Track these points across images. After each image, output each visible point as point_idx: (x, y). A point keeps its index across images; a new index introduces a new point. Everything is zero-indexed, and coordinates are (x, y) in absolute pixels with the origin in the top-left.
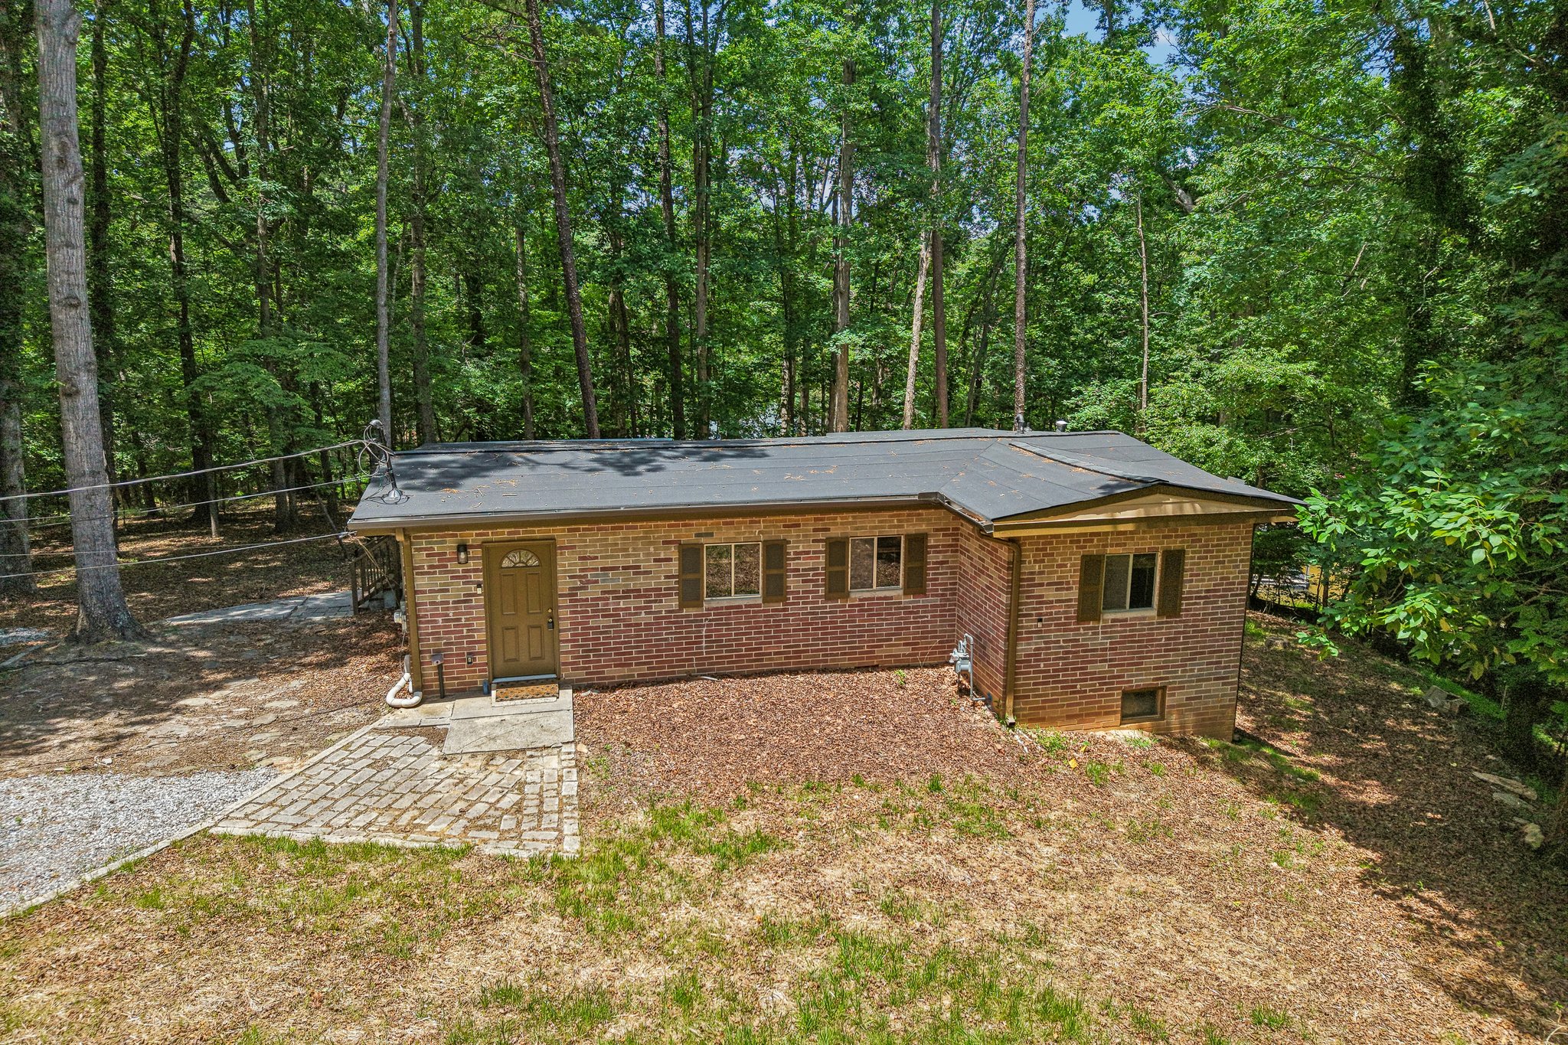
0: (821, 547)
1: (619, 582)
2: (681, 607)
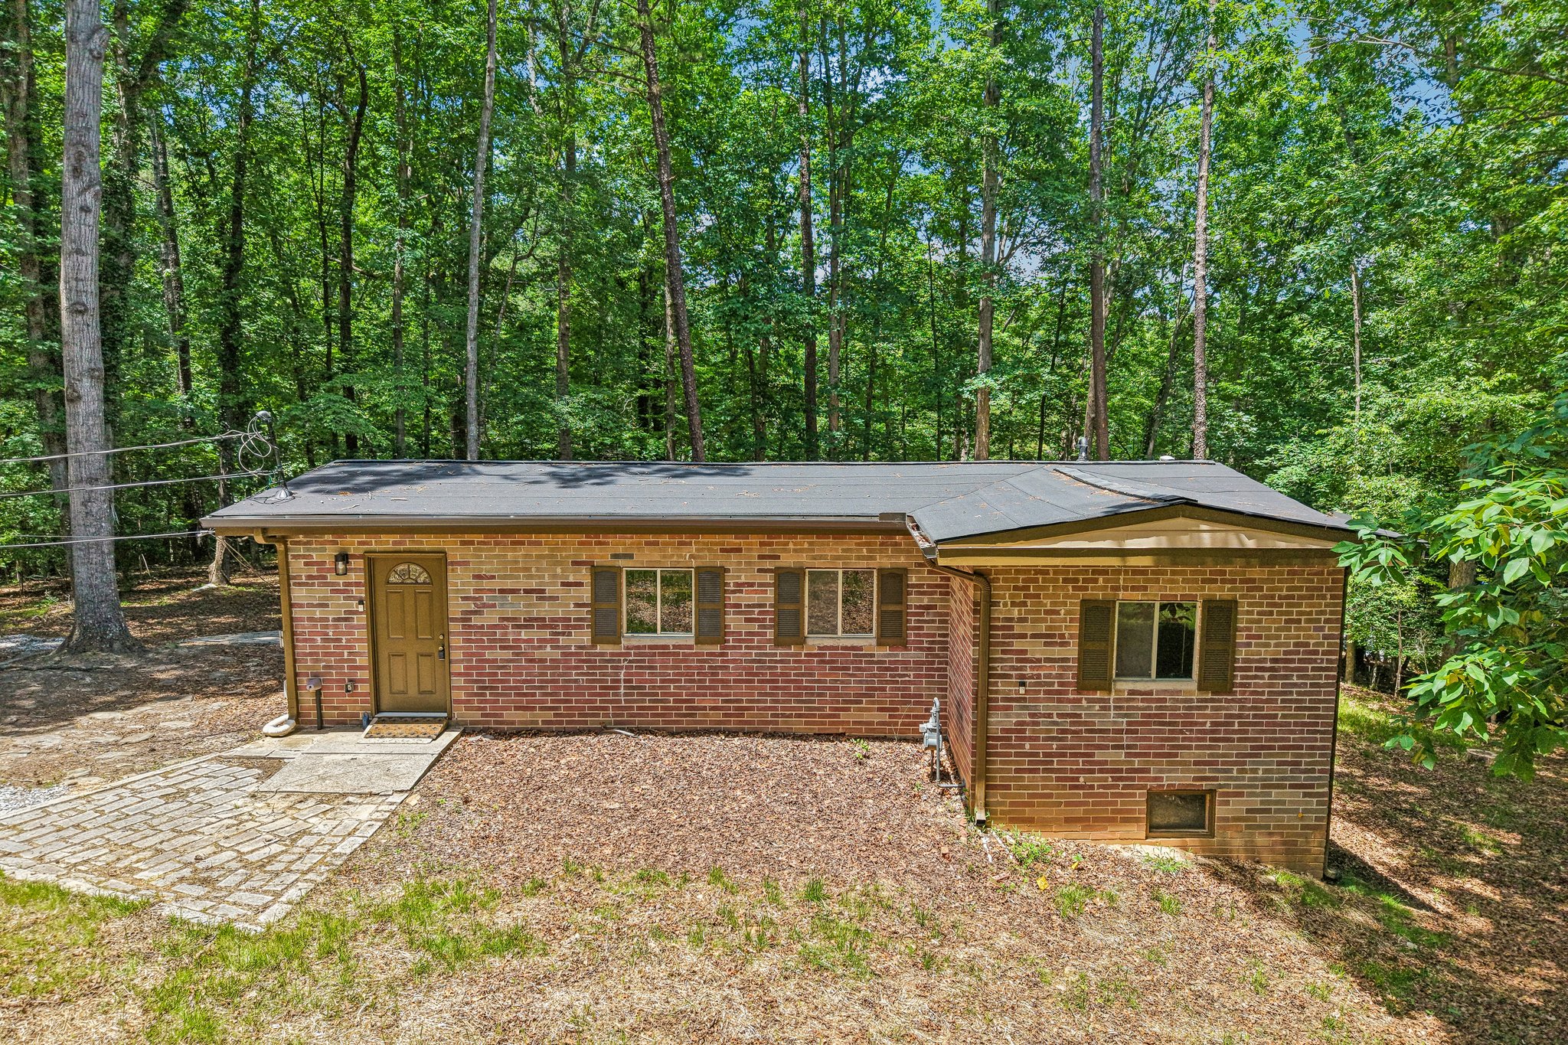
0: (769, 578)
1: (518, 607)
2: (595, 642)
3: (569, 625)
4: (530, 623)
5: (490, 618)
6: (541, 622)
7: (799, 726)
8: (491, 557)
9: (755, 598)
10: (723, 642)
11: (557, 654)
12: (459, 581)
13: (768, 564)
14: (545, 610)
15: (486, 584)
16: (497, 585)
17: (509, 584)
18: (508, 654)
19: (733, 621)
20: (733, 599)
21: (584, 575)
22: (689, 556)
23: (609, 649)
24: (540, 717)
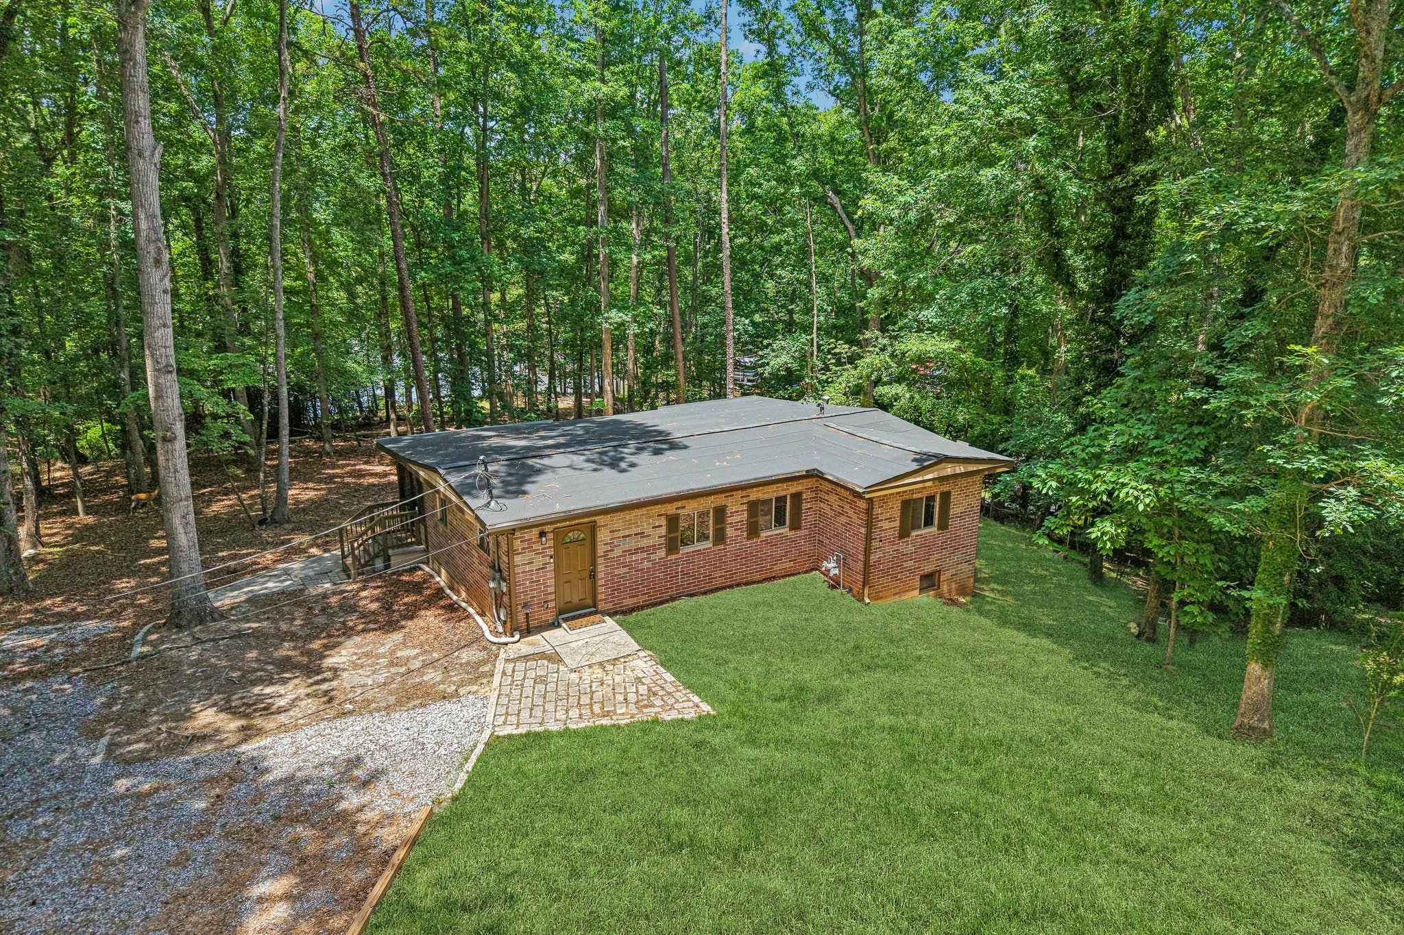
0: (745, 507)
1: (632, 544)
2: (667, 555)
3: (654, 548)
4: (638, 550)
5: (618, 552)
6: (642, 550)
7: (758, 577)
8: (617, 521)
9: (739, 518)
10: (725, 543)
11: (650, 565)
12: (603, 536)
13: (745, 500)
14: (645, 543)
15: (616, 535)
16: (621, 534)
17: (627, 532)
18: (626, 570)
19: (730, 532)
20: (729, 520)
21: (663, 521)
22: (710, 503)
23: (674, 557)
24: (640, 600)
